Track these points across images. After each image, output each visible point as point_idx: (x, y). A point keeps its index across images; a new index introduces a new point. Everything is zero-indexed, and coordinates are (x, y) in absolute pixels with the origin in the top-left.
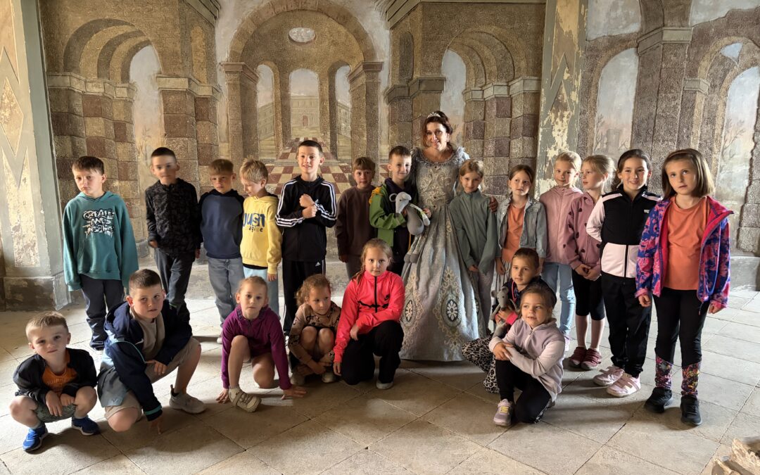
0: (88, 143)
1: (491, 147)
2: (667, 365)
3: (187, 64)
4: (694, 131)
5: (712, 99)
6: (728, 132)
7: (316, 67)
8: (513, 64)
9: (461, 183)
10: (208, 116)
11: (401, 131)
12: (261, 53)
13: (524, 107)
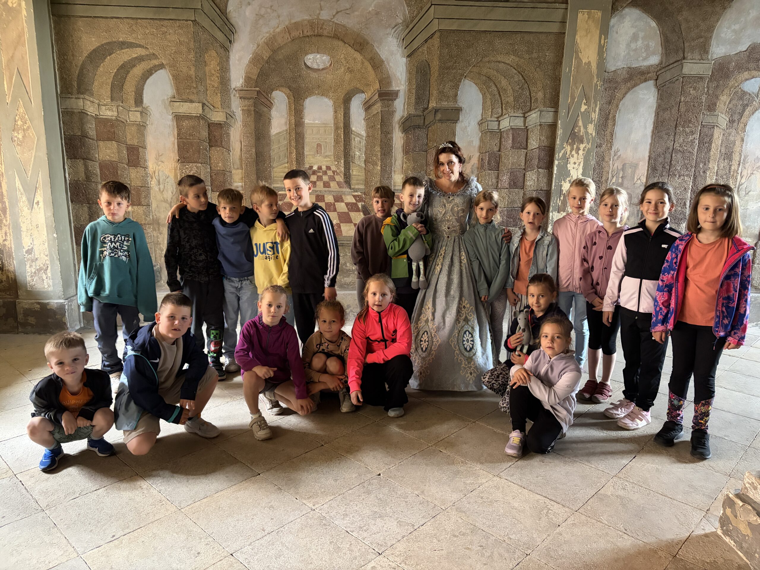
0: (101, 167)
1: (505, 179)
2: (680, 400)
3: (201, 88)
4: (710, 166)
5: (729, 134)
6: (745, 168)
7: (331, 94)
8: (530, 95)
9: (476, 214)
10: (222, 142)
11: (415, 161)
12: (275, 80)
13: (540, 139)
